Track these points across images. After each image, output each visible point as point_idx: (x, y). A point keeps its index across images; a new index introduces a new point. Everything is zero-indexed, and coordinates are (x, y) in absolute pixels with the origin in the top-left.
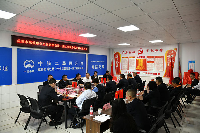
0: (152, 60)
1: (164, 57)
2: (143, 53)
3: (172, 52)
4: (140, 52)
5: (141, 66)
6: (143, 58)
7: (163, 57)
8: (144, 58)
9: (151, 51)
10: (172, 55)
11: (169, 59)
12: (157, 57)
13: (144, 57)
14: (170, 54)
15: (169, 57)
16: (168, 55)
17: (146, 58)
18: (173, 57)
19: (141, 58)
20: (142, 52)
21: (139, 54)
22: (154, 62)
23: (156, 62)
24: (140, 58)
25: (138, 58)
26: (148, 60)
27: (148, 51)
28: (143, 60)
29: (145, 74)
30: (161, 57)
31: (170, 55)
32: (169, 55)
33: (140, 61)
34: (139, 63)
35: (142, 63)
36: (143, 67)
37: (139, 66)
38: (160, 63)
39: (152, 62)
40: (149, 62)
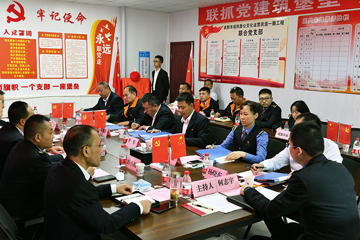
0: (56, 44)
1: (88, 37)
2: (24, 19)
3: (107, 27)
5: (18, 65)
6: (25, 37)
7: (85, 37)
8: (29, 37)
9: (52, 16)
10: (108, 36)
11: (99, 45)
12: (71, 38)
13: (29, 33)
14: (101, 31)
15: (100, 39)
16: (96, 35)
17: (35, 36)
18: (109, 40)
19: (18, 36)
20: (21, 17)
21: (9, 22)
22: (60, 52)
23: (68, 51)
24: (14, 36)
25: (6, 36)
26: (43, 43)
27: (41, 14)
28: (26, 43)
29: (35, 88)
30: (81, 39)
31: (103, 35)
32: (101, 33)
33: (15, 46)
34: (13, 53)
35: (23, 54)
36: (28, 65)
37: (13, 63)
38: (78, 54)
39: (57, 52)
40: (47, 51)
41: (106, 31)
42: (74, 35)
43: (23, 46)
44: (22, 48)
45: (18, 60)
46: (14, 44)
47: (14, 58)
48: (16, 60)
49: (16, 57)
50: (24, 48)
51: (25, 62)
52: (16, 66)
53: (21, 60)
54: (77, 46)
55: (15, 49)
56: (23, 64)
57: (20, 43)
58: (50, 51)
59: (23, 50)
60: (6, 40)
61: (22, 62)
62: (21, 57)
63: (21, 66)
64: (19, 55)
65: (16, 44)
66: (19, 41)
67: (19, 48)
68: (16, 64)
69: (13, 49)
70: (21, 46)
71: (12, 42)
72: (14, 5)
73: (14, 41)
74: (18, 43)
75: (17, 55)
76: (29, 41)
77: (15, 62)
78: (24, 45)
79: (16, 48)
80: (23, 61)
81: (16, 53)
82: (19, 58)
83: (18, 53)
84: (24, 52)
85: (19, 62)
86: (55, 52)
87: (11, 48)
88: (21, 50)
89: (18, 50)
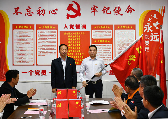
0: (107, 34)
1: (137, 28)
2: (80, 15)
3: (155, 16)
4: (73, 13)
5: (74, 53)
6: (81, 30)
7: (133, 27)
8: (84, 30)
9: (104, 10)
10: (156, 25)
11: (147, 34)
12: (120, 29)
13: (84, 27)
14: (150, 20)
15: (148, 28)
16: (145, 24)
17: (89, 29)
18: (157, 28)
19: (75, 30)
20: (78, 13)
21: (68, 18)
22: (110, 41)
23: (117, 40)
24: (72, 30)
25: (66, 30)
26: (95, 34)
27: (94, 10)
28: (82, 35)
30: (130, 29)
31: (151, 24)
32: (149, 22)
33: (72, 38)
34: (70, 44)
35: (78, 44)
36: (83, 54)
37: (71, 52)
38: (127, 43)
39: (107, 42)
40: (99, 41)
41: (154, 21)
42: (123, 25)
43: (78, 38)
44: (77, 39)
45: (74, 50)
46: (71, 36)
47: (71, 48)
48: (72, 50)
49: (72, 47)
50: (80, 39)
51: (80, 51)
52: (72, 54)
53: (76, 50)
54: (126, 36)
55: (72, 41)
56: (79, 52)
57: (76, 35)
58: (101, 41)
59: (78, 41)
60: (65, 33)
61: (77, 51)
62: (76, 47)
63: (76, 54)
64: (75, 45)
65: (73, 36)
66: (75, 33)
67: (75, 39)
68: (72, 53)
69: (70, 41)
70: (76, 38)
71: (70, 35)
72: (72, 5)
73: (71, 34)
74: (74, 35)
75: (73, 45)
76: (84, 33)
77: (71, 51)
78: (80, 36)
79: (73, 39)
80: (79, 50)
81: (72, 44)
82: (75, 48)
83: (74, 44)
84: (79, 42)
85: (75, 51)
86: (106, 41)
87: (69, 39)
88: (76, 41)
89: (74, 41)
